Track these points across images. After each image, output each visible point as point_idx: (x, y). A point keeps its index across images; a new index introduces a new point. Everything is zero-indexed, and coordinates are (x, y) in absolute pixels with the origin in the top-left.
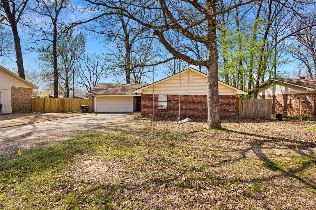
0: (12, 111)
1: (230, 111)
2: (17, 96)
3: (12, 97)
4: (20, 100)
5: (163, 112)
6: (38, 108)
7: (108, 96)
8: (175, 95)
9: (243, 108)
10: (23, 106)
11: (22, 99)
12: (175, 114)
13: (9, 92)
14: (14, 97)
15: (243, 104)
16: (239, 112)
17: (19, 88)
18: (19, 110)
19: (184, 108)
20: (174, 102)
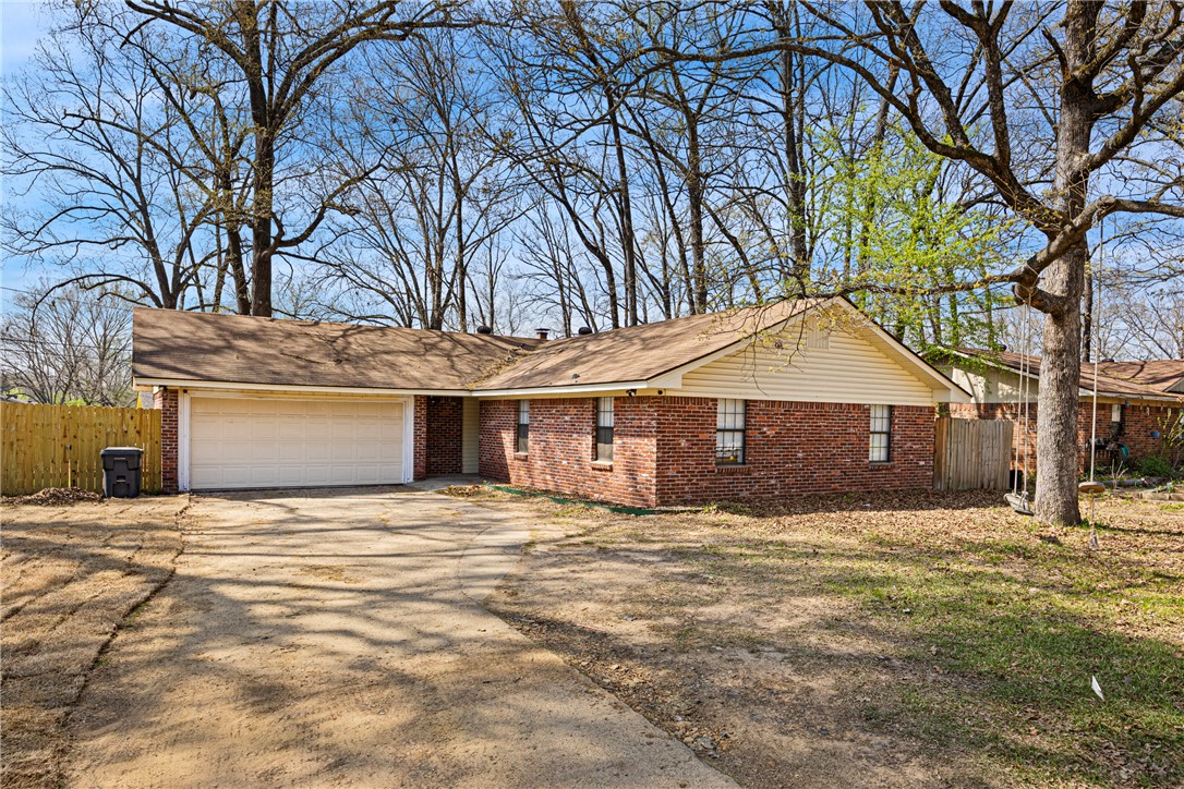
5: (732, 474)
7: (272, 392)
8: (775, 401)
9: (951, 454)
12: (773, 482)
15: (953, 440)
19: (800, 455)
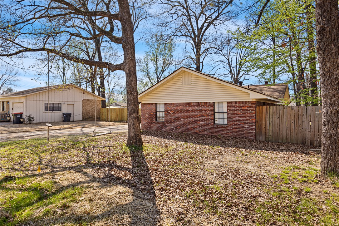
0: (83, 119)
1: (246, 126)
2: (87, 107)
3: (83, 107)
4: (90, 110)
5: (160, 124)
6: (104, 117)
8: (172, 103)
9: (270, 123)
10: (92, 115)
11: (91, 109)
12: (172, 127)
13: (81, 104)
14: (84, 108)
15: (271, 117)
16: (263, 130)
17: (89, 100)
18: (88, 119)
19: (182, 120)
20: (171, 113)
